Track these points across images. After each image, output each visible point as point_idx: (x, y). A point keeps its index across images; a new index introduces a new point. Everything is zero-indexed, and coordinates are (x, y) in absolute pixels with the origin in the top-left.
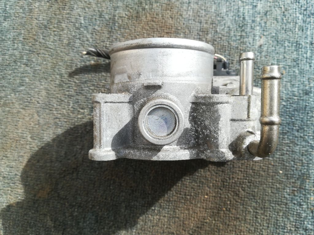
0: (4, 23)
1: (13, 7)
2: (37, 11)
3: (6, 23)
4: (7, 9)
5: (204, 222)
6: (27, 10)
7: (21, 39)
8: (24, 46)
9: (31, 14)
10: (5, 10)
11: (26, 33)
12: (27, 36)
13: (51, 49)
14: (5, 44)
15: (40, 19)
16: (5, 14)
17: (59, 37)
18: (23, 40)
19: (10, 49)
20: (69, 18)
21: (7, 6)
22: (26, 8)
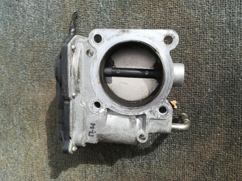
0: (48, 19)
1: (52, 6)
2: (69, 6)
3: (50, 19)
4: (49, 8)
5: (218, 155)
6: (61, 6)
7: (62, 29)
8: (65, 34)
9: (65, 9)
10: (48, 10)
11: (64, 24)
12: (65, 26)
13: (83, 32)
14: (52, 35)
15: (72, 11)
16: (48, 12)
17: (87, 23)
18: (63, 30)
19: (56, 38)
20: (92, 6)
21: (49, 6)
22: (61, 4)
